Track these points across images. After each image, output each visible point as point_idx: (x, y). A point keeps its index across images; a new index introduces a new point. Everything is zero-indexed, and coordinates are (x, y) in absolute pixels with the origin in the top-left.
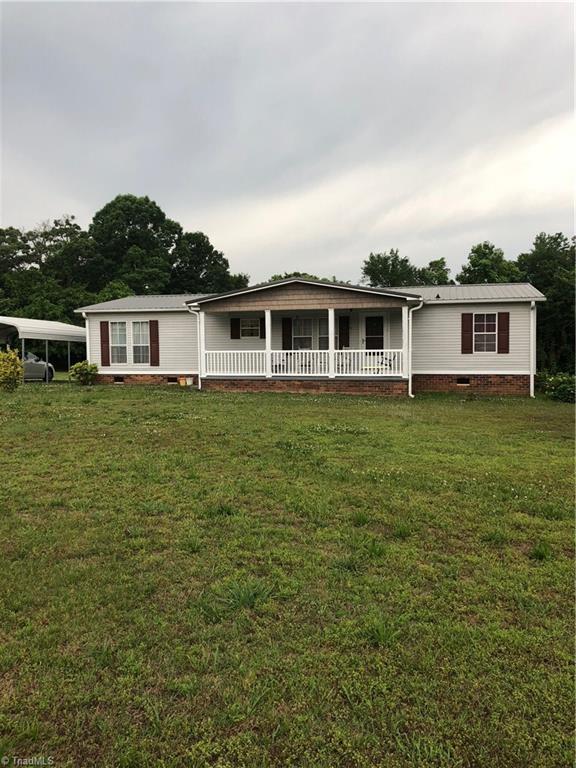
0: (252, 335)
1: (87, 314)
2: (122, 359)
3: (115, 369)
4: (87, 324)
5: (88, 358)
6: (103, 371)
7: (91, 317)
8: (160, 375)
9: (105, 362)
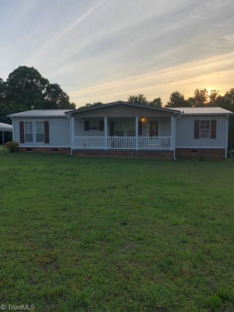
0: (96, 129)
1: (13, 117)
2: (31, 140)
3: (27, 145)
4: (13, 123)
5: (13, 139)
6: (21, 146)
7: (14, 119)
8: (50, 148)
9: (22, 141)
